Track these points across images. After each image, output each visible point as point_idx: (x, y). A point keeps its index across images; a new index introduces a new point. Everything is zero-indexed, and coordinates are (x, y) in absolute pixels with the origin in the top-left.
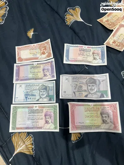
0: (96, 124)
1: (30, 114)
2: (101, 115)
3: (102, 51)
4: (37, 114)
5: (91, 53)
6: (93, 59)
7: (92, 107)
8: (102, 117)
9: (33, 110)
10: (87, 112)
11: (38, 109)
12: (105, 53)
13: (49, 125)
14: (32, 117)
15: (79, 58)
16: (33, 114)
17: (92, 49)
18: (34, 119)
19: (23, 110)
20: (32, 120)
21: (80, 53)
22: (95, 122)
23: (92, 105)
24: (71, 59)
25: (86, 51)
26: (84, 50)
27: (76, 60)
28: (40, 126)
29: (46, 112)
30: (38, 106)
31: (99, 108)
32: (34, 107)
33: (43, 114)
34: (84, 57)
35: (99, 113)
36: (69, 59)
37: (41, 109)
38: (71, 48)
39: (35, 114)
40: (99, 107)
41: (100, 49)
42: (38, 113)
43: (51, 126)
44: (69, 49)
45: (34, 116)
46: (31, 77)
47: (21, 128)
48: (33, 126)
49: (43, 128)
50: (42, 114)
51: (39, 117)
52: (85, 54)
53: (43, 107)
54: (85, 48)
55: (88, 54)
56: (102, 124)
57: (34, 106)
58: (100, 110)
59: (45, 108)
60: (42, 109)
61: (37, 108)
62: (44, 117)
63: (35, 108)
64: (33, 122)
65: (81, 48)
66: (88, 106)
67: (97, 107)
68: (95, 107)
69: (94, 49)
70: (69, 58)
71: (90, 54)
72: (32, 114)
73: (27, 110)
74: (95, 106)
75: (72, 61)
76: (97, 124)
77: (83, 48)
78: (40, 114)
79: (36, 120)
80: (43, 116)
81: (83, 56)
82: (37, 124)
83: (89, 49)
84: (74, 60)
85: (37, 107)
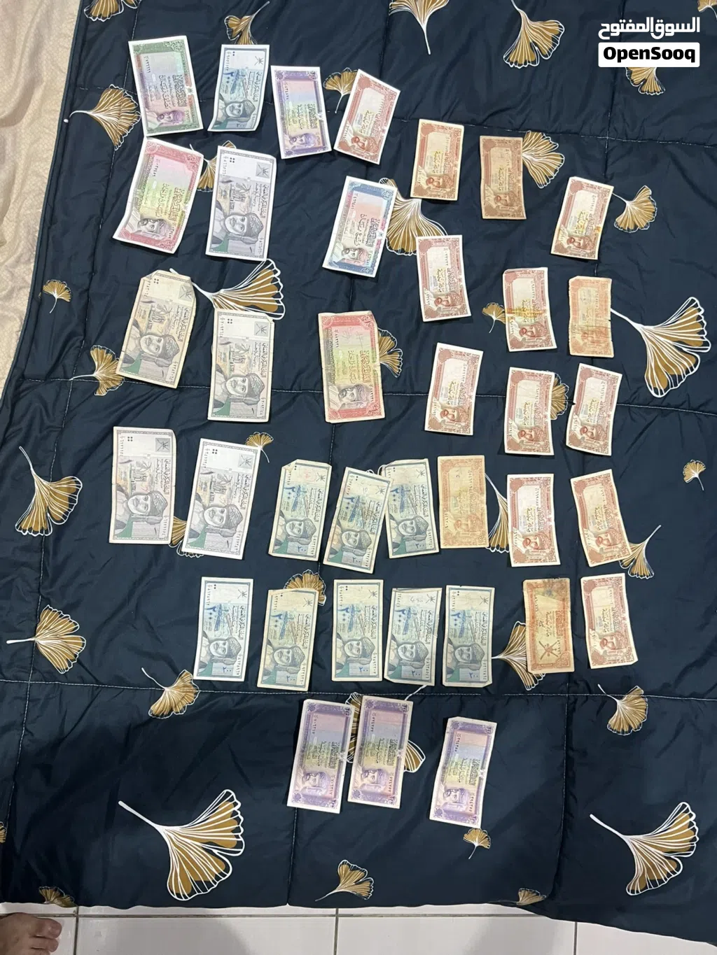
0: (143, 201)
1: (172, 79)
2: (160, 220)
3: (363, 267)
4: (174, 94)
5: (363, 245)
6: (348, 246)
7: (182, 207)
8: (155, 221)
9: (183, 86)
10: (173, 190)
11: (185, 95)
12: (356, 271)
13: (155, 120)
14: (168, 85)
15: (354, 214)
16: (173, 86)
17: (373, 249)
18: (162, 89)
19: (180, 65)
20: (161, 85)
21: (365, 217)
22: (149, 202)
23: (185, 208)
24: (354, 196)
25: (369, 236)
26: (373, 228)
27: (351, 207)
28: (151, 103)
29: (183, 114)
30: (192, 95)
31: (174, 220)
32: (188, 87)
33: (177, 108)
34: (353, 223)
35: (165, 217)
36: (355, 192)
37: (187, 102)
38: (385, 202)
39: (174, 90)
40: (177, 222)
41: (370, 265)
42: (178, 96)
43: (155, 124)
44: (383, 197)
45: (169, 89)
46: (288, 107)
47: (139, 65)
48: (148, 88)
49: (147, 110)
50: (177, 105)
51: (170, 99)
52: (363, 229)
53: (191, 105)
54: (378, 234)
55: (361, 238)
56: (141, 217)
57: (191, 86)
58: (172, 222)
59: (190, 110)
60: (188, 105)
61: (188, 94)
62: (169, 110)
63: (186, 88)
64: (156, 88)
65: (380, 225)
66: (186, 200)
67: (178, 218)
68: (180, 213)
69: (373, 255)
70: (359, 193)
71: (360, 243)
72: (173, 84)
73: (181, 72)
74: (182, 215)
75: (350, 196)
76: (143, 204)
77: (380, 230)
78: (176, 101)
79: (162, 93)
80: (173, 108)
81: (357, 224)
82: (154, 98)
83: (375, 244)
84: (352, 201)
85: (190, 94)
